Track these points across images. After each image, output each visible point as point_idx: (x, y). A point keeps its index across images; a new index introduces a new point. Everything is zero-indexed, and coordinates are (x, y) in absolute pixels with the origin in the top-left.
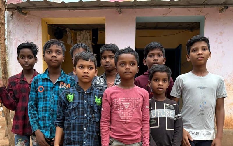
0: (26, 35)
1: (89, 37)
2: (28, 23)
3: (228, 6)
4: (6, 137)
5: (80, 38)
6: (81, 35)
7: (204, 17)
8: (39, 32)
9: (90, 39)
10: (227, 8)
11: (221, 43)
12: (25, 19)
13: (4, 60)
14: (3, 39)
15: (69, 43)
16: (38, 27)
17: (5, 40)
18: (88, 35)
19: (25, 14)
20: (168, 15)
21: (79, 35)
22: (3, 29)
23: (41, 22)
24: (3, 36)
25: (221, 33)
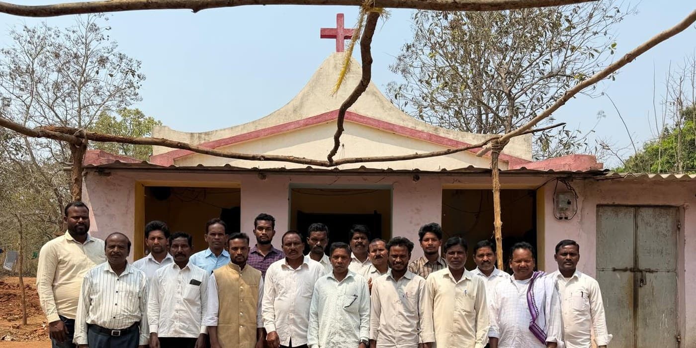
0: (107, 206)
8: (130, 201)
16: (129, 195)
19: (109, 174)
23: (134, 186)
25: (417, 209)
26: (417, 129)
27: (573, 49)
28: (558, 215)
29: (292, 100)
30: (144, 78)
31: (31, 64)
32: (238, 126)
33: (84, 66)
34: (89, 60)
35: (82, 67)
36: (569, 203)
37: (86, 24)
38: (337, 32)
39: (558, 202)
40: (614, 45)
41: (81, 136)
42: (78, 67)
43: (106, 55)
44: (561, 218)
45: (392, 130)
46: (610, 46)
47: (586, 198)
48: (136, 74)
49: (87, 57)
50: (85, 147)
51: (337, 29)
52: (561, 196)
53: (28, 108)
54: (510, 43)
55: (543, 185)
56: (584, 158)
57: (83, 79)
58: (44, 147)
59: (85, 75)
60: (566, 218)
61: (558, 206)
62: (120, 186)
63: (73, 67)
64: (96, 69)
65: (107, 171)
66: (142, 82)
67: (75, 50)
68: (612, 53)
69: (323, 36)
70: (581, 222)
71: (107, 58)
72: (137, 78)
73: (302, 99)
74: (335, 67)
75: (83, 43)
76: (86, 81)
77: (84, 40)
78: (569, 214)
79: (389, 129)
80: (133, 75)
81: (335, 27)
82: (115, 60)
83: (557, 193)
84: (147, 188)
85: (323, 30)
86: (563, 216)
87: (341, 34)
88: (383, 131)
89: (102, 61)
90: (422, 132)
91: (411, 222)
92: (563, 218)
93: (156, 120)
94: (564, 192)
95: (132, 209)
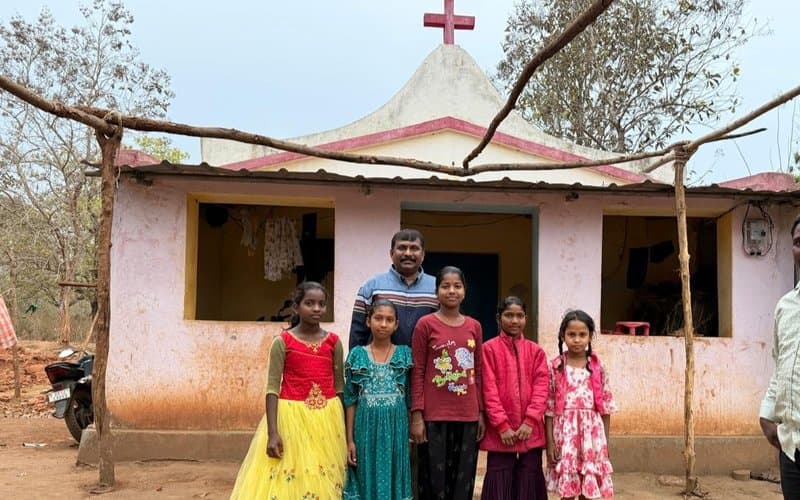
0: (147, 227)
1: (294, 232)
2: (154, 202)
3: (578, 192)
4: (78, 468)
5: (274, 233)
6: (277, 227)
7: (538, 208)
8: (180, 221)
9: (298, 237)
10: (577, 197)
11: (572, 259)
12: (148, 193)
13: (106, 291)
14: (107, 245)
15: (246, 244)
16: (178, 212)
17: (110, 246)
18: (294, 228)
19: (150, 183)
20: (465, 202)
21: (271, 226)
22: (108, 223)
23: (186, 201)
24: (107, 239)
25: (571, 239)
26: (547, 145)
27: (689, 76)
28: (748, 251)
29: (388, 103)
30: (173, 95)
31: (25, 71)
32: (316, 134)
33: (95, 77)
34: (103, 70)
35: (92, 78)
36: (763, 234)
37: (100, 25)
38: (446, 20)
39: (749, 233)
40: (736, 71)
41: (114, 121)
42: (88, 79)
43: (124, 64)
44: (752, 254)
45: (516, 145)
46: (732, 72)
47: (781, 228)
48: (163, 90)
49: (100, 66)
50: (119, 138)
51: (445, 15)
52: (753, 225)
53: (22, 127)
54: (614, 66)
55: (730, 210)
56: (780, 177)
57: (94, 93)
58: (41, 180)
59: (96, 87)
60: (759, 254)
61: (749, 237)
62: (166, 200)
63: (81, 78)
64: (111, 82)
65: (148, 179)
66: (171, 100)
67: (84, 56)
68: (735, 80)
69: (427, 24)
70: (776, 260)
71: (125, 67)
72: (163, 94)
73: (401, 101)
74: (444, 62)
75: (95, 48)
76: (97, 95)
77: (96, 45)
78: (761, 248)
79: (512, 144)
80: (160, 91)
81: (442, 12)
82: (137, 71)
83: (748, 221)
84: (202, 206)
85: (427, 16)
86: (756, 251)
87: (450, 22)
88: (505, 147)
89: (119, 72)
90: (553, 149)
91: (563, 257)
92: (755, 254)
93: (183, 152)
94: (756, 220)
95: (183, 233)
